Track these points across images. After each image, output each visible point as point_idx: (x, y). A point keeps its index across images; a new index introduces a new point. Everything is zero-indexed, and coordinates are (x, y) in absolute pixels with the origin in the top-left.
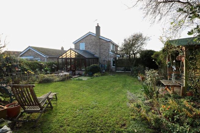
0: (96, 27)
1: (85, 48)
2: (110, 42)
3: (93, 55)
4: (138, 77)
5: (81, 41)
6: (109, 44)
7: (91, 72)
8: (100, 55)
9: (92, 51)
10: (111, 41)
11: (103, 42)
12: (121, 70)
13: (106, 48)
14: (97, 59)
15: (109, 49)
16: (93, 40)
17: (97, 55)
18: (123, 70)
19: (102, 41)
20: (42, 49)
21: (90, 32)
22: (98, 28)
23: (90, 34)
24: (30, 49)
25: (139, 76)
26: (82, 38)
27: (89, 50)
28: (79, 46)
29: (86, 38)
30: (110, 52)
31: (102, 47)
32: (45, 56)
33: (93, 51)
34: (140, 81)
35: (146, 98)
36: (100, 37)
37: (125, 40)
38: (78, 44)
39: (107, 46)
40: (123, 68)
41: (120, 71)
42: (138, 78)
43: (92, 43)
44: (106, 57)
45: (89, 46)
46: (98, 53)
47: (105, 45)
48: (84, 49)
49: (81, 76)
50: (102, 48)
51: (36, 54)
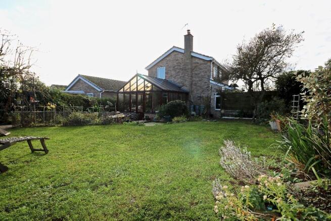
0: (185, 36)
1: (166, 77)
2: (212, 61)
3: (180, 88)
4: (271, 123)
5: (160, 64)
6: (210, 67)
7: (169, 115)
8: (192, 87)
9: (177, 81)
10: (213, 59)
11: (198, 63)
12: (232, 115)
13: (202, 74)
14: (186, 94)
15: (209, 76)
16: (180, 61)
17: (185, 88)
18: (236, 116)
19: (197, 61)
20: (98, 79)
21: (174, 47)
22: (189, 38)
23: (174, 51)
24: (80, 79)
25: (274, 121)
26: (162, 58)
27: (172, 80)
28: (156, 72)
29: (168, 58)
30: (211, 82)
31: (196, 72)
32: (99, 88)
33: (179, 80)
34: (275, 131)
35: (298, 172)
36: (193, 54)
37: (240, 49)
38: (154, 70)
39: (206, 70)
40: (238, 111)
41: (231, 118)
42: (270, 126)
43: (178, 66)
44: (203, 91)
45: (173, 73)
46: (187, 83)
47: (201, 69)
48: (164, 78)
49: (150, 122)
50: (196, 74)
51: (88, 88)
